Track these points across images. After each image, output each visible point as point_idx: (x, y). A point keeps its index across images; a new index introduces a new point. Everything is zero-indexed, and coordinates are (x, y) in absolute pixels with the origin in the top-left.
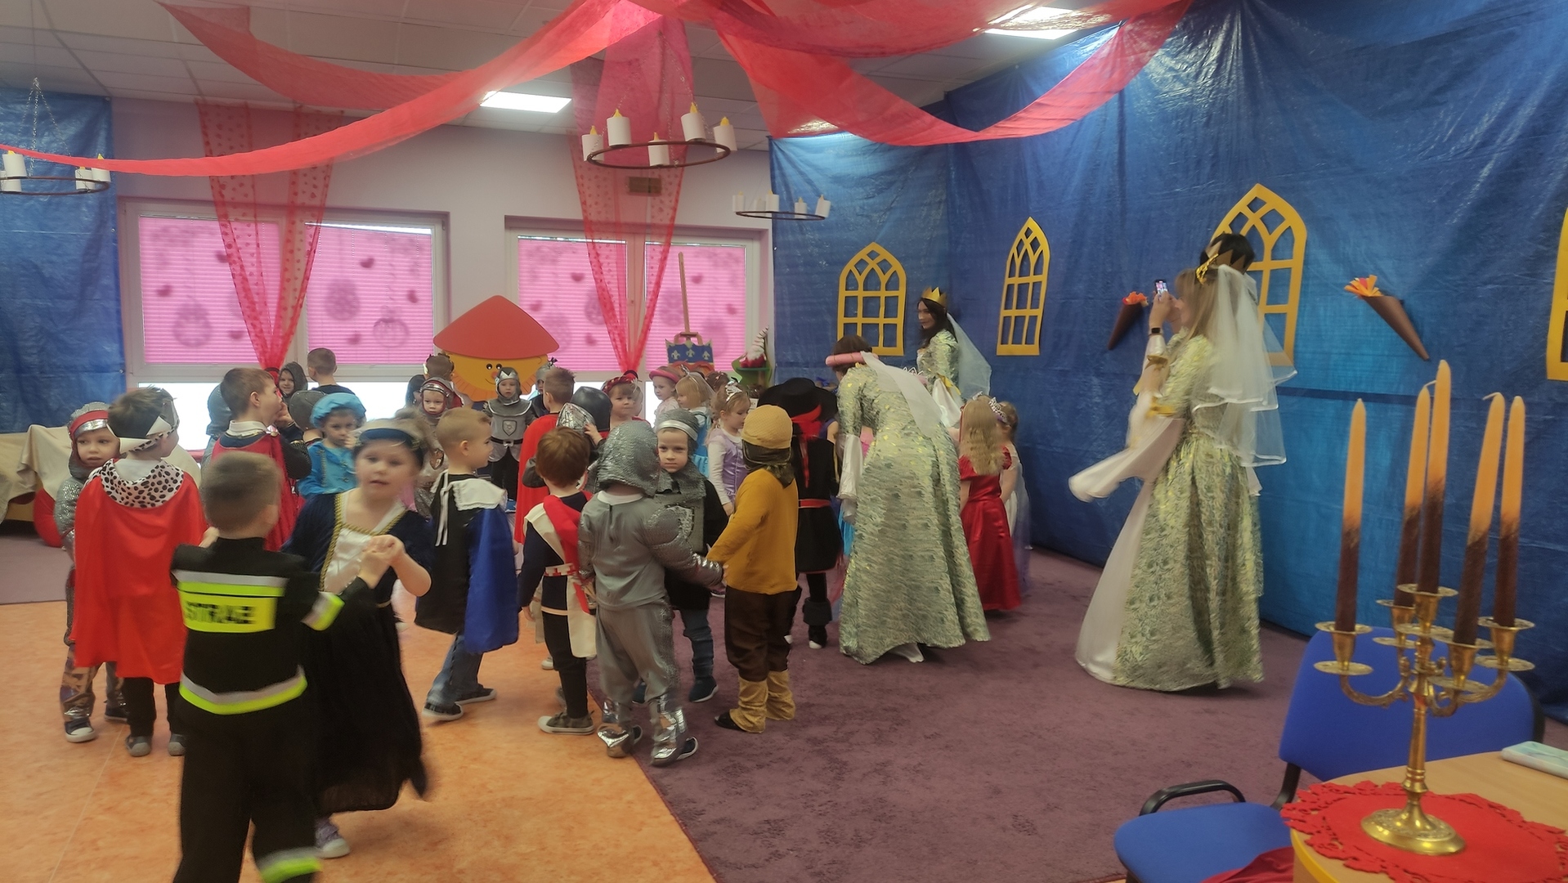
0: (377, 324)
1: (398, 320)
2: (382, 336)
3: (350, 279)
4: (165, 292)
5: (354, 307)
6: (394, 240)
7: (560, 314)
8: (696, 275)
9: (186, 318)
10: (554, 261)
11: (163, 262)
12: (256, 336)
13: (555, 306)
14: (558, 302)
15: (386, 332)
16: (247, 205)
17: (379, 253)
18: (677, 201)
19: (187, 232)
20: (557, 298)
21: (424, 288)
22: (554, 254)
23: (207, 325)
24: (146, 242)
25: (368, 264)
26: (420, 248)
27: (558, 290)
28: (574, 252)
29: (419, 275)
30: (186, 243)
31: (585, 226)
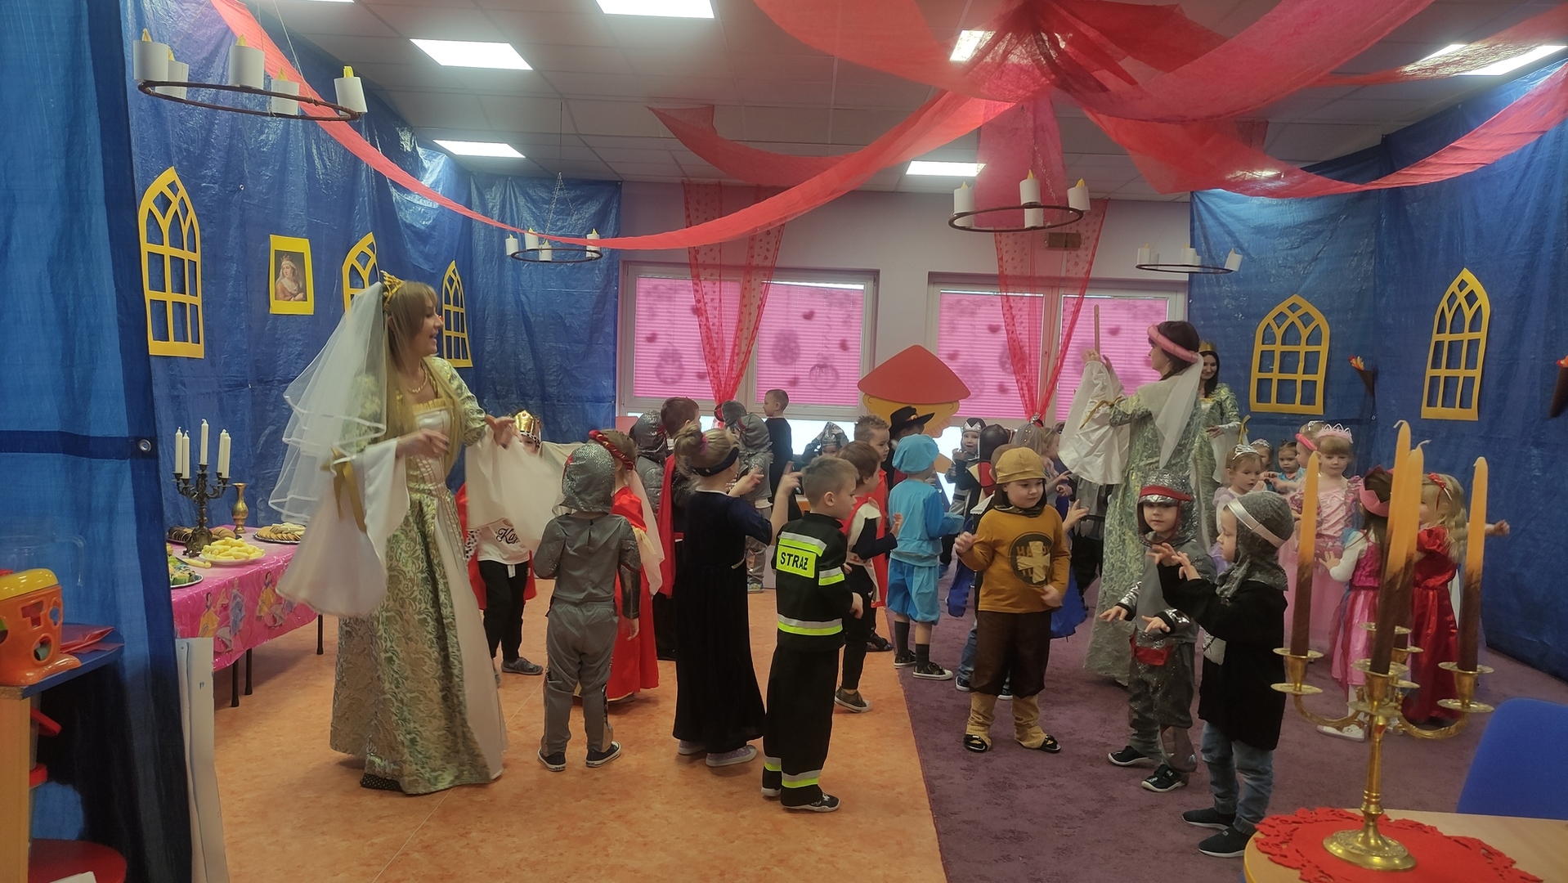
0: (812, 369)
1: (831, 366)
2: (816, 379)
3: (795, 329)
4: (652, 339)
5: (796, 354)
6: (832, 295)
7: (976, 363)
8: (1113, 327)
9: (666, 361)
10: (973, 314)
11: (653, 315)
12: (714, 376)
13: (971, 355)
14: (974, 352)
15: (820, 376)
16: (714, 266)
17: (819, 307)
18: (1093, 255)
19: (671, 289)
20: (973, 348)
21: (854, 337)
22: (973, 307)
23: (681, 367)
24: (641, 298)
25: (809, 316)
26: (854, 302)
27: (975, 340)
28: (992, 305)
29: (851, 326)
30: (670, 299)
31: (1000, 280)
